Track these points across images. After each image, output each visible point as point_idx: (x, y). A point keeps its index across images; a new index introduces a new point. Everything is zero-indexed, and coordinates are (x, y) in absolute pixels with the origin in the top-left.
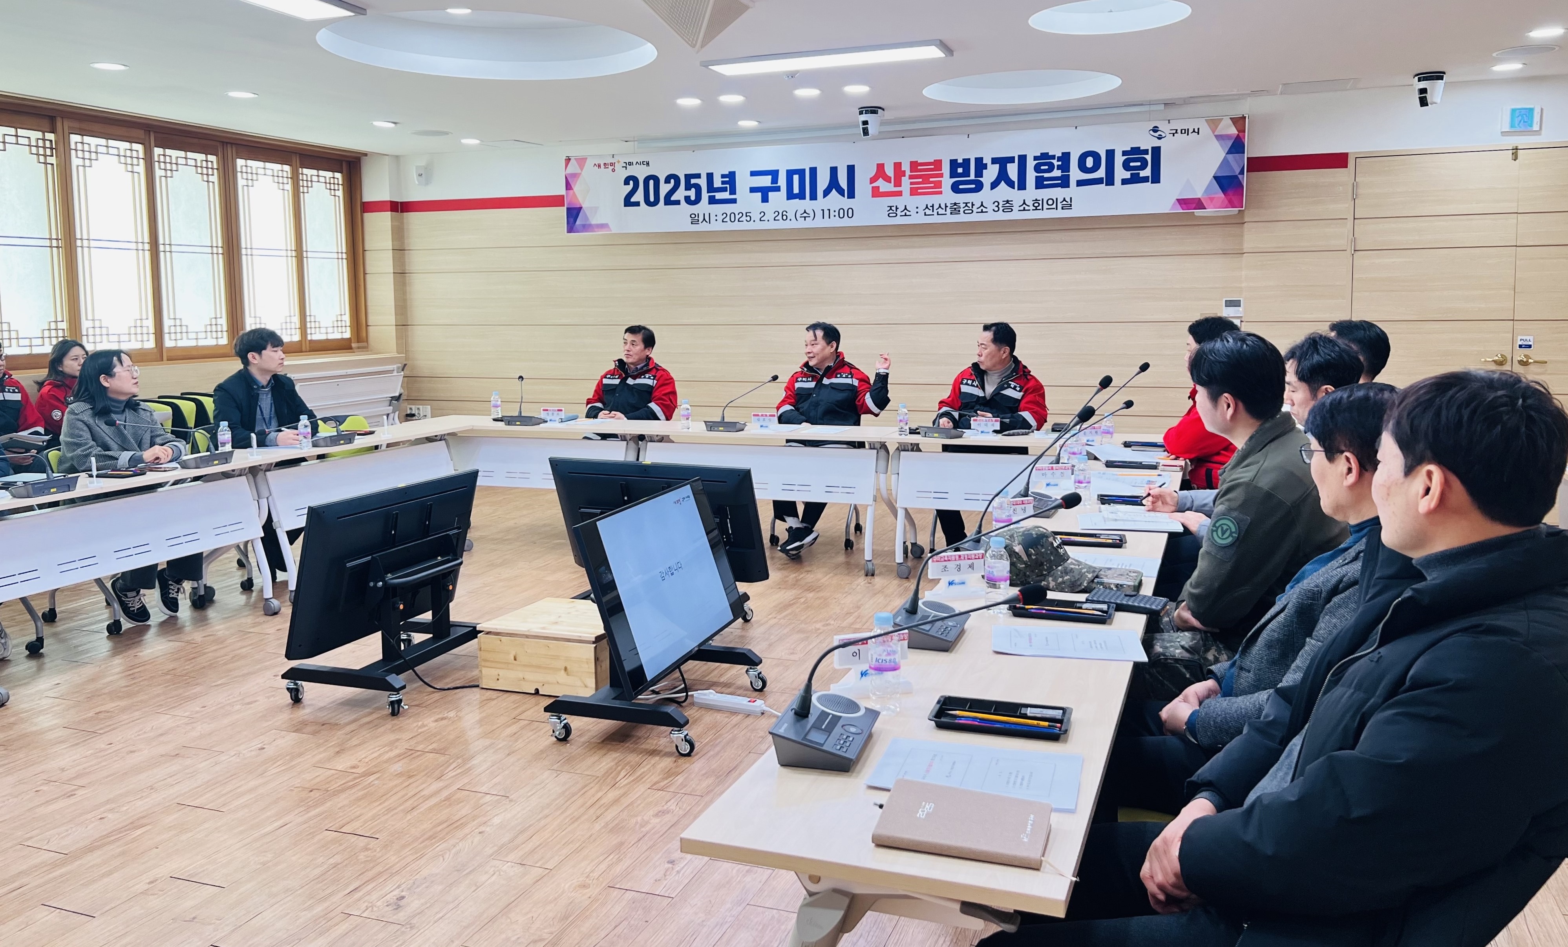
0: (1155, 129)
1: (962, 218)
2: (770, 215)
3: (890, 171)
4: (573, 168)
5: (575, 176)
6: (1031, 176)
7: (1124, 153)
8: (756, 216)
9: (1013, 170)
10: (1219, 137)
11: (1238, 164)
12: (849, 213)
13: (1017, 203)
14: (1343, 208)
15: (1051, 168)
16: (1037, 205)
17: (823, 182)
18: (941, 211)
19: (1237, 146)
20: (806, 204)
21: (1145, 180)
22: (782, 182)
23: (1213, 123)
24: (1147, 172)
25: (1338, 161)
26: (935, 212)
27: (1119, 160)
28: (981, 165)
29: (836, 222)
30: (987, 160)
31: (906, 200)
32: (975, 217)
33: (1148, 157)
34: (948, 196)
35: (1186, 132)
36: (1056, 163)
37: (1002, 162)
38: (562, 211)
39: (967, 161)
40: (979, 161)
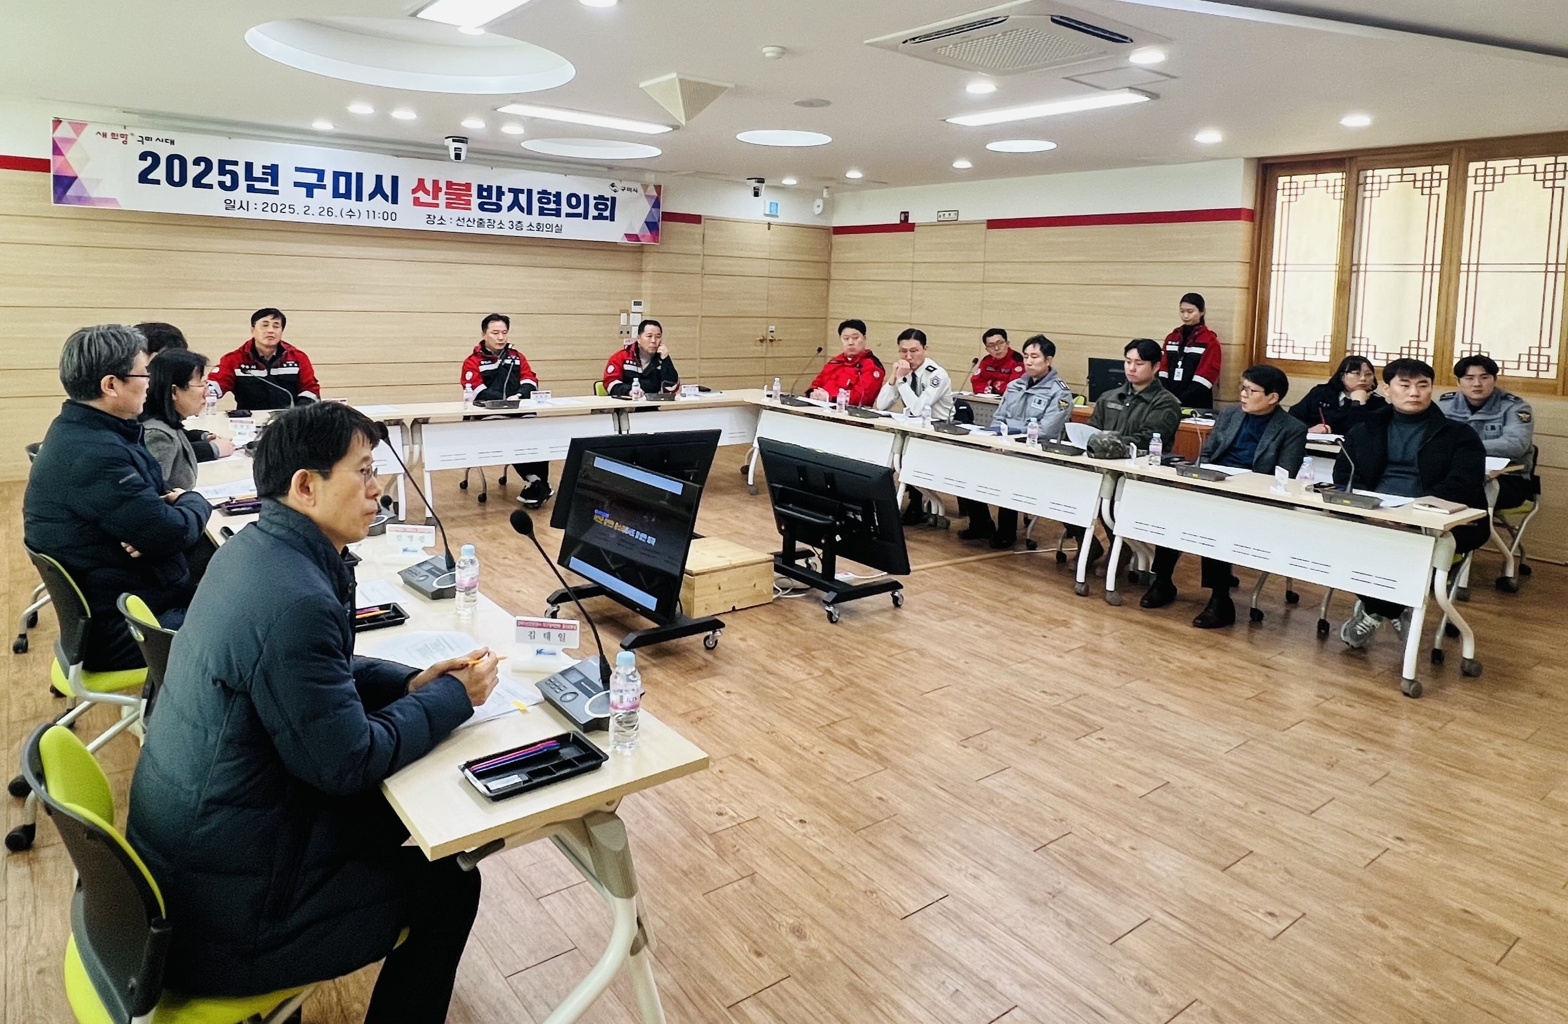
0: (613, 185)
1: (485, 231)
3: (429, 186)
4: (64, 131)
5: (69, 141)
6: (536, 205)
8: (300, 209)
9: (523, 199)
10: (648, 197)
18: (470, 224)
23: (645, 187)
24: (607, 213)
26: (465, 224)
27: (592, 202)
34: (475, 212)
35: (629, 189)
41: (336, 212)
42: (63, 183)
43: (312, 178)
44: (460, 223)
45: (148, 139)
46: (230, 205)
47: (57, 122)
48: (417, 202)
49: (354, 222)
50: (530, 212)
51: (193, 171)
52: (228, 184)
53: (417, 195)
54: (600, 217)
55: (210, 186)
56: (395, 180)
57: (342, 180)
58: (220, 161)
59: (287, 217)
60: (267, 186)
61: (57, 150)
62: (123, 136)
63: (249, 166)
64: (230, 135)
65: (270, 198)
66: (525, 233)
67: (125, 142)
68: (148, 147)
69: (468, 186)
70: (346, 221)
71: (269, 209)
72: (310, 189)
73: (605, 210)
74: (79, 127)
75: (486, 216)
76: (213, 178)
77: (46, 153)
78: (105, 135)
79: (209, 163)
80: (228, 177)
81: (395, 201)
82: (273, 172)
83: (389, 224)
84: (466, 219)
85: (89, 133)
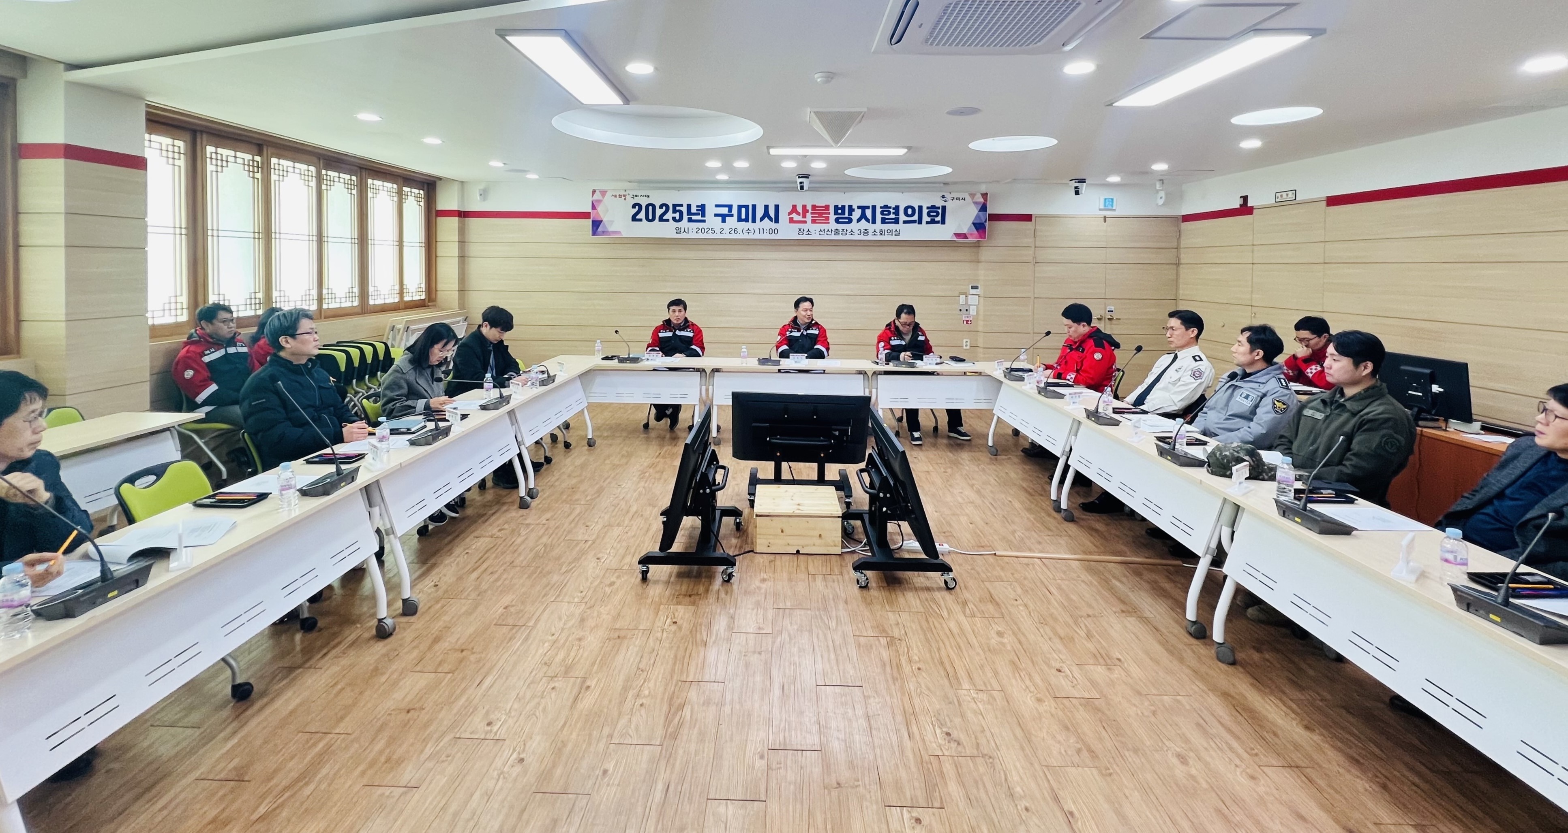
0: (943, 197)
1: (840, 237)
2: (727, 230)
5: (599, 201)
7: (928, 208)
10: (975, 203)
11: (984, 217)
12: (776, 231)
13: (871, 231)
14: (1029, 241)
15: (889, 213)
16: (882, 232)
17: (760, 213)
19: (984, 208)
20: (750, 225)
21: (938, 222)
22: (735, 211)
23: (972, 195)
25: (1027, 218)
28: (851, 209)
29: (767, 236)
30: (855, 207)
31: (809, 225)
32: (848, 237)
33: (940, 211)
34: (832, 225)
35: (958, 199)
36: (891, 210)
37: (863, 208)
38: (588, 223)
39: (843, 207)
40: (850, 207)
41: (740, 231)
42: (596, 224)
43: (725, 211)
44: (821, 233)
45: (636, 196)
46: (678, 231)
47: (594, 192)
48: (791, 221)
49: (751, 236)
50: (874, 222)
51: (659, 212)
52: (677, 218)
53: (791, 216)
54: (933, 222)
55: (668, 220)
56: (777, 207)
57: (743, 210)
58: (673, 205)
59: (710, 236)
60: (699, 217)
61: (594, 207)
62: (624, 196)
63: (689, 206)
64: (679, 189)
65: (700, 225)
66: (870, 237)
67: (625, 199)
68: (636, 201)
69: (827, 207)
70: (746, 236)
71: (700, 231)
72: (724, 217)
73: (937, 216)
74: (603, 193)
75: (840, 227)
76: (669, 215)
77: (588, 209)
78: (615, 196)
79: (667, 206)
80: (678, 213)
81: (777, 221)
82: (702, 209)
83: (773, 236)
84: (826, 230)
85: (608, 195)
